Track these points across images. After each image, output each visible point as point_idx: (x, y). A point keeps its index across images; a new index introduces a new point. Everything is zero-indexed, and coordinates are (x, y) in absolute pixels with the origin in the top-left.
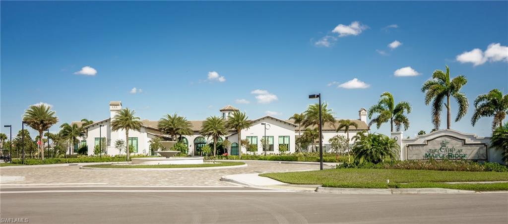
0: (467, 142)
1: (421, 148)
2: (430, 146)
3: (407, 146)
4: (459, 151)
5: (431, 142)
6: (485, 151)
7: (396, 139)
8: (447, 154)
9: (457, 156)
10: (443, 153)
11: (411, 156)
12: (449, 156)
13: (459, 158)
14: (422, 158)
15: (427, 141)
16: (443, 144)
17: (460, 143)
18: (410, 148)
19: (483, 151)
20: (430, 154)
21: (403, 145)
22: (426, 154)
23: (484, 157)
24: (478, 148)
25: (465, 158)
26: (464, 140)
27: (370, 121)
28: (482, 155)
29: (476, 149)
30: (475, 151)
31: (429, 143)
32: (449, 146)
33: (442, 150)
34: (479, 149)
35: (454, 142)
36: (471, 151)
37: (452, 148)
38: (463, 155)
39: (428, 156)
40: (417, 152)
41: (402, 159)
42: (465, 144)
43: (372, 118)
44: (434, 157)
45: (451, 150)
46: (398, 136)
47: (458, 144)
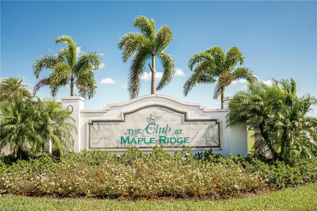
0: (189, 117)
1: (113, 126)
2: (130, 123)
3: (90, 124)
4: (177, 132)
5: (130, 115)
6: (216, 132)
7: (70, 109)
8: (158, 138)
9: (173, 141)
10: (152, 136)
11: (96, 141)
12: (160, 140)
13: (176, 144)
14: (116, 145)
15: (125, 114)
16: (151, 121)
17: (178, 118)
18: (95, 126)
19: (213, 132)
20: (128, 138)
21: (81, 122)
22: (122, 138)
23: (215, 142)
24: (207, 126)
25: (186, 145)
26: (185, 114)
27: (37, 81)
28: (213, 138)
29: (202, 128)
30: (202, 132)
31: (128, 117)
32: (162, 124)
33: (149, 131)
34: (209, 128)
35: (169, 116)
36: (196, 131)
37: (165, 126)
38: (183, 140)
39: (125, 142)
40: (106, 133)
41: (79, 147)
42: (186, 120)
43: (41, 78)
44: (135, 142)
45: (164, 131)
46: (73, 104)
47: (174, 121)
